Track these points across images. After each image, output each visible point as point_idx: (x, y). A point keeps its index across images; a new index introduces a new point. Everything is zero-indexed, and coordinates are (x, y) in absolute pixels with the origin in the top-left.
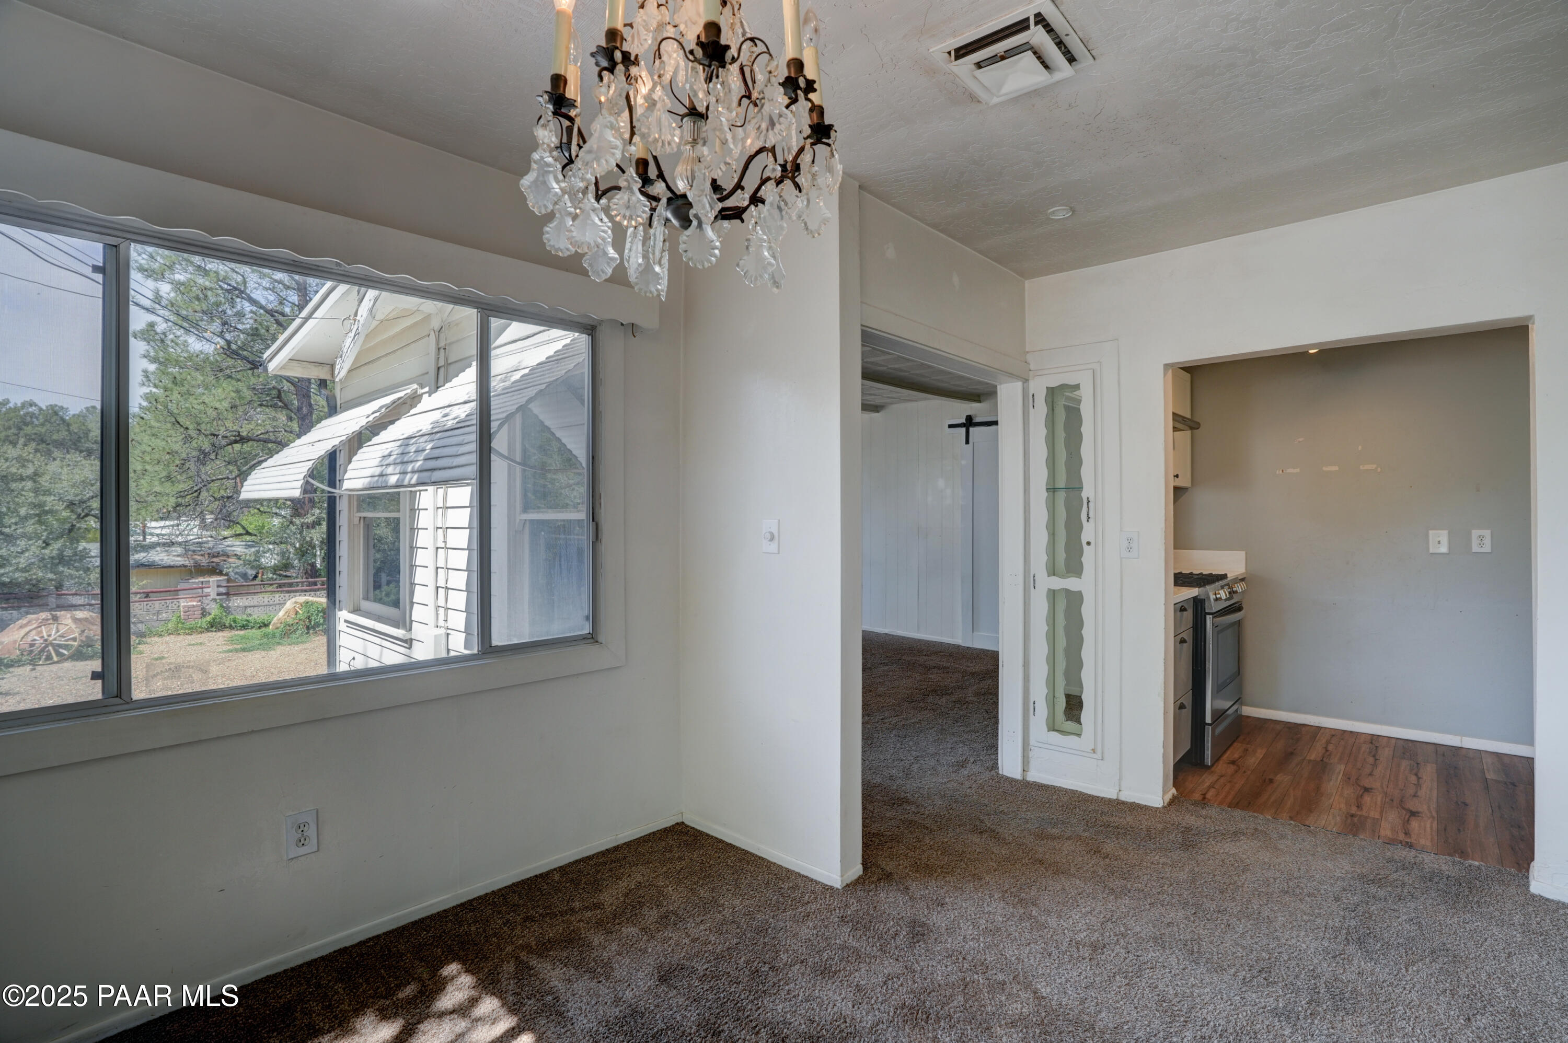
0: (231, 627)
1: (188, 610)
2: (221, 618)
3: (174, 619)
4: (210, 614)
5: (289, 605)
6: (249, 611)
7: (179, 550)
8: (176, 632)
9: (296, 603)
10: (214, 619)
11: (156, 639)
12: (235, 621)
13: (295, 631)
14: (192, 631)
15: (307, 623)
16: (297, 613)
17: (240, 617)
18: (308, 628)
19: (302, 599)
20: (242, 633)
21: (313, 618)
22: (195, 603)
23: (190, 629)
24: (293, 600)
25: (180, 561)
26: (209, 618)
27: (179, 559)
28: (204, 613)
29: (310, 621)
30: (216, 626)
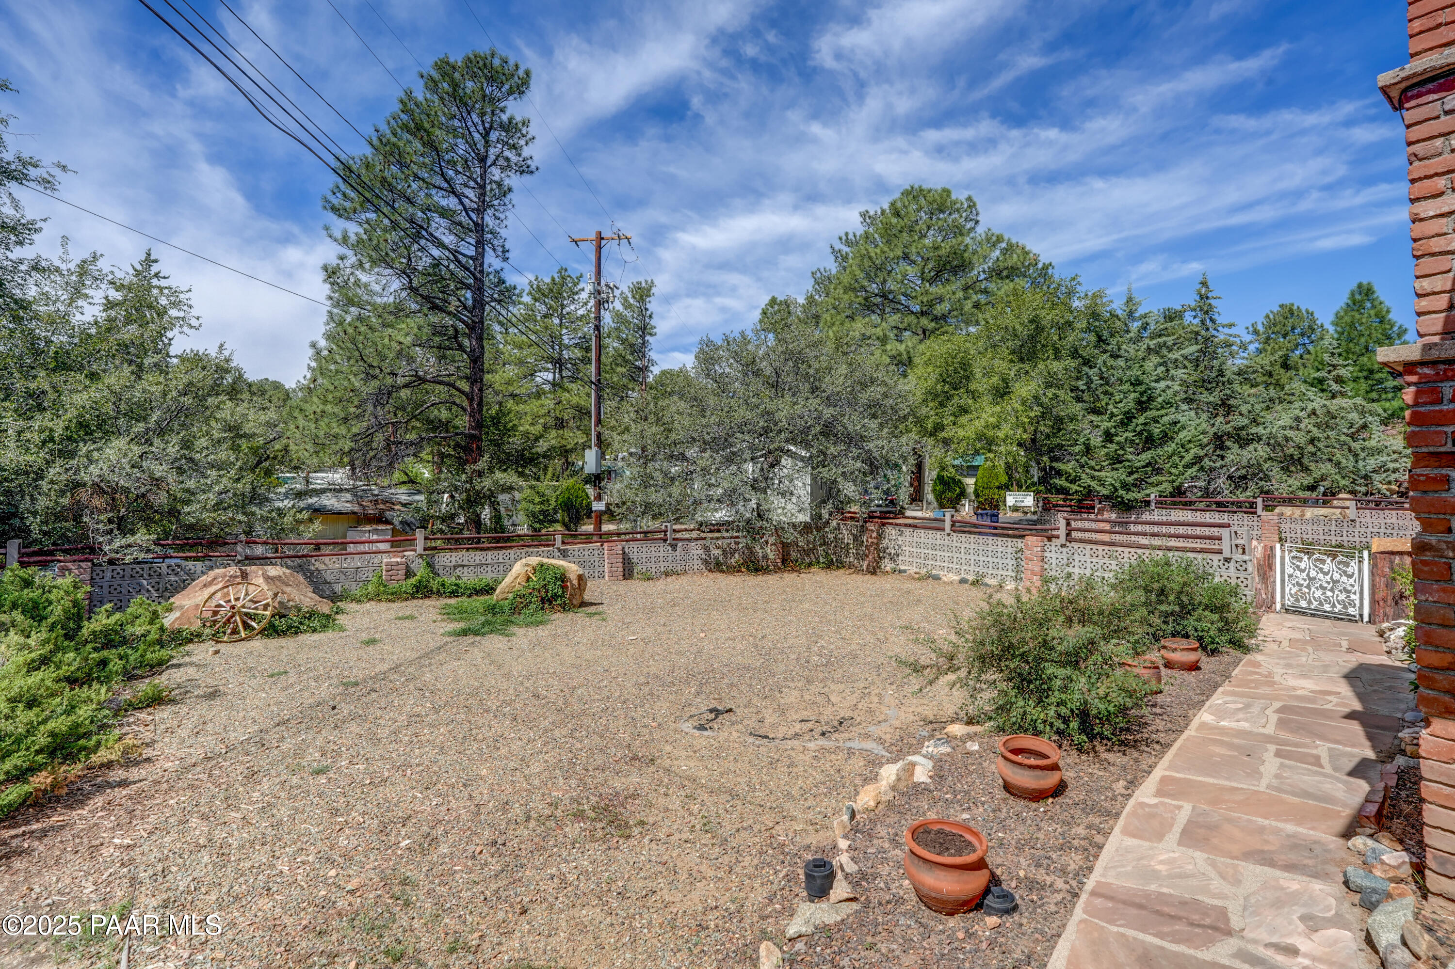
0: (439, 594)
1: (391, 568)
2: (428, 581)
3: (375, 580)
4: (415, 575)
5: (518, 568)
6: (458, 572)
7: (348, 496)
8: (376, 597)
9: (527, 565)
10: (420, 582)
11: (354, 606)
12: (443, 585)
13: (527, 605)
14: (396, 596)
15: (543, 594)
16: (528, 579)
17: (450, 580)
18: (543, 601)
19: (534, 560)
20: (452, 601)
21: (550, 587)
22: (399, 560)
23: (393, 594)
24: (524, 561)
25: (348, 507)
26: (414, 580)
27: (348, 505)
28: (409, 574)
29: (547, 592)
30: (422, 591)
